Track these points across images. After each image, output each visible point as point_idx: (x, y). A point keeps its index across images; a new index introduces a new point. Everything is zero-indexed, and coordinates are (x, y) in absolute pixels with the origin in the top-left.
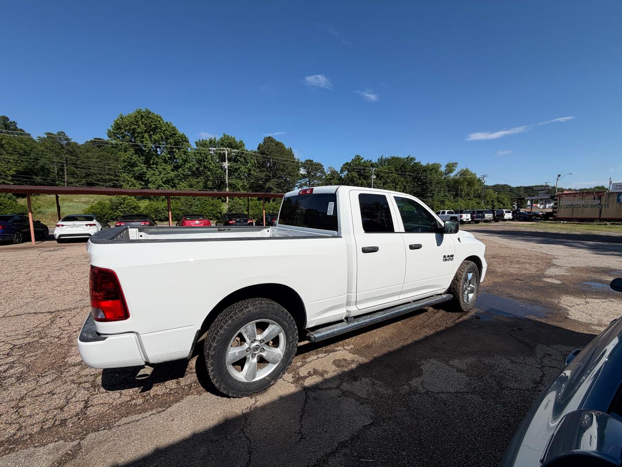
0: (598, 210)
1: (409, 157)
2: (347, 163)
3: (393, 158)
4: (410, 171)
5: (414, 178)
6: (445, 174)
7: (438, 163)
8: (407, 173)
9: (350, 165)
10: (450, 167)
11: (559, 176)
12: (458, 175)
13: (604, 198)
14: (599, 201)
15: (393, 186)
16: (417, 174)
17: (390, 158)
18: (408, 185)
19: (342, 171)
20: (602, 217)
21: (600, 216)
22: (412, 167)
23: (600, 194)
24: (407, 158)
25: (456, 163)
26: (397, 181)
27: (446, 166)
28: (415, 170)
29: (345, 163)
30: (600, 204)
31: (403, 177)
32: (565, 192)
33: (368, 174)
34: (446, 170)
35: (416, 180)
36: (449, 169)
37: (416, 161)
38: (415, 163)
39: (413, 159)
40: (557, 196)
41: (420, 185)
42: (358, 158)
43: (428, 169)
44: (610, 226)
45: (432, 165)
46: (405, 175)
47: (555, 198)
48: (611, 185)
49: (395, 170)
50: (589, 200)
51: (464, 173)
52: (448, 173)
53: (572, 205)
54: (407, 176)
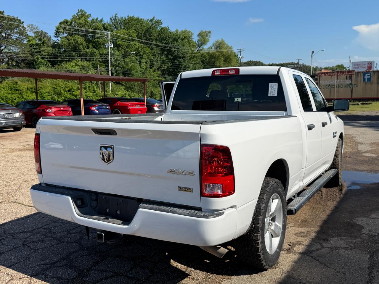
0: (349, 89)
1: (153, 19)
2: (66, 22)
3: (132, 19)
4: (156, 40)
5: (163, 50)
6: (198, 45)
7: (188, 30)
8: (154, 43)
9: (70, 25)
10: (203, 37)
11: (313, 52)
12: (213, 47)
13: (354, 77)
14: (350, 81)
15: (137, 59)
16: (166, 43)
17: (127, 18)
18: (155, 59)
19: (57, 33)
20: (354, 97)
21: (352, 96)
22: (159, 34)
23: (351, 73)
24: (151, 21)
25: (210, 32)
26: (142, 54)
27: (198, 35)
28: (163, 39)
29: (62, 20)
30: (351, 84)
31: (149, 47)
32: (323, 71)
33: (100, 40)
34: (199, 41)
35: (166, 53)
36: (203, 40)
37: (163, 26)
38: (162, 29)
39: (158, 22)
40: (317, 75)
41: (170, 59)
42: (82, 14)
43: (179, 38)
44: (362, 106)
45: (182, 32)
46: (151, 44)
47: (316, 77)
48: (351, 63)
49: (137, 36)
50: (343, 80)
51: (219, 46)
52: (202, 44)
53: (329, 85)
54: (153, 46)
